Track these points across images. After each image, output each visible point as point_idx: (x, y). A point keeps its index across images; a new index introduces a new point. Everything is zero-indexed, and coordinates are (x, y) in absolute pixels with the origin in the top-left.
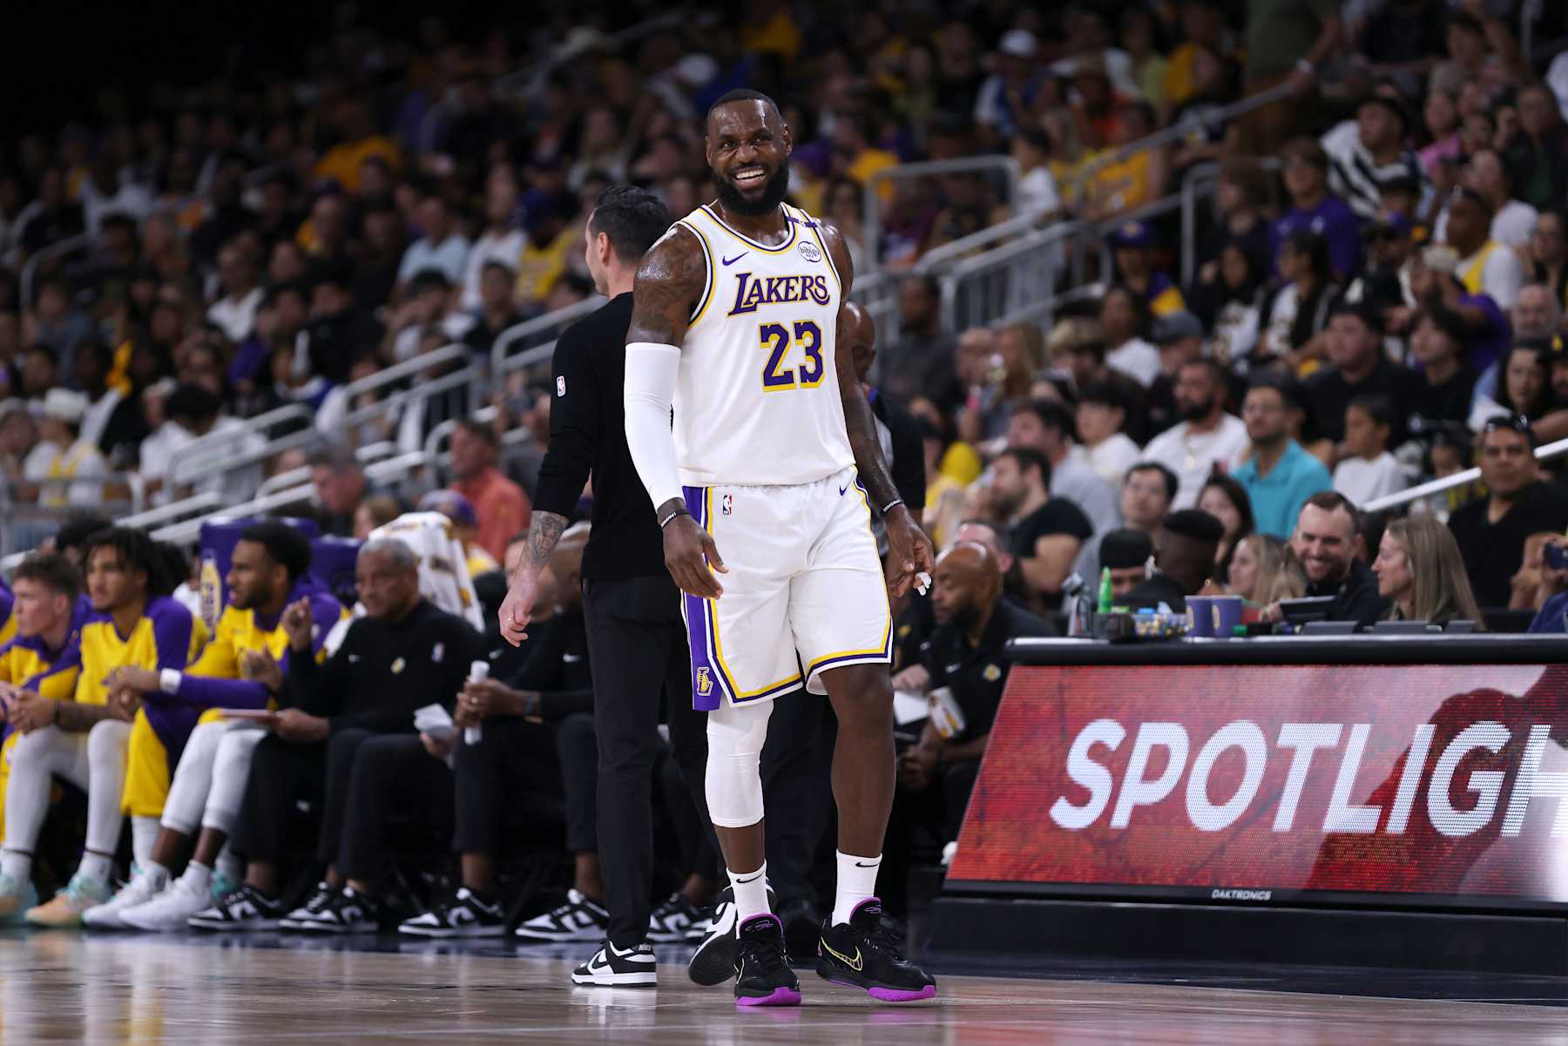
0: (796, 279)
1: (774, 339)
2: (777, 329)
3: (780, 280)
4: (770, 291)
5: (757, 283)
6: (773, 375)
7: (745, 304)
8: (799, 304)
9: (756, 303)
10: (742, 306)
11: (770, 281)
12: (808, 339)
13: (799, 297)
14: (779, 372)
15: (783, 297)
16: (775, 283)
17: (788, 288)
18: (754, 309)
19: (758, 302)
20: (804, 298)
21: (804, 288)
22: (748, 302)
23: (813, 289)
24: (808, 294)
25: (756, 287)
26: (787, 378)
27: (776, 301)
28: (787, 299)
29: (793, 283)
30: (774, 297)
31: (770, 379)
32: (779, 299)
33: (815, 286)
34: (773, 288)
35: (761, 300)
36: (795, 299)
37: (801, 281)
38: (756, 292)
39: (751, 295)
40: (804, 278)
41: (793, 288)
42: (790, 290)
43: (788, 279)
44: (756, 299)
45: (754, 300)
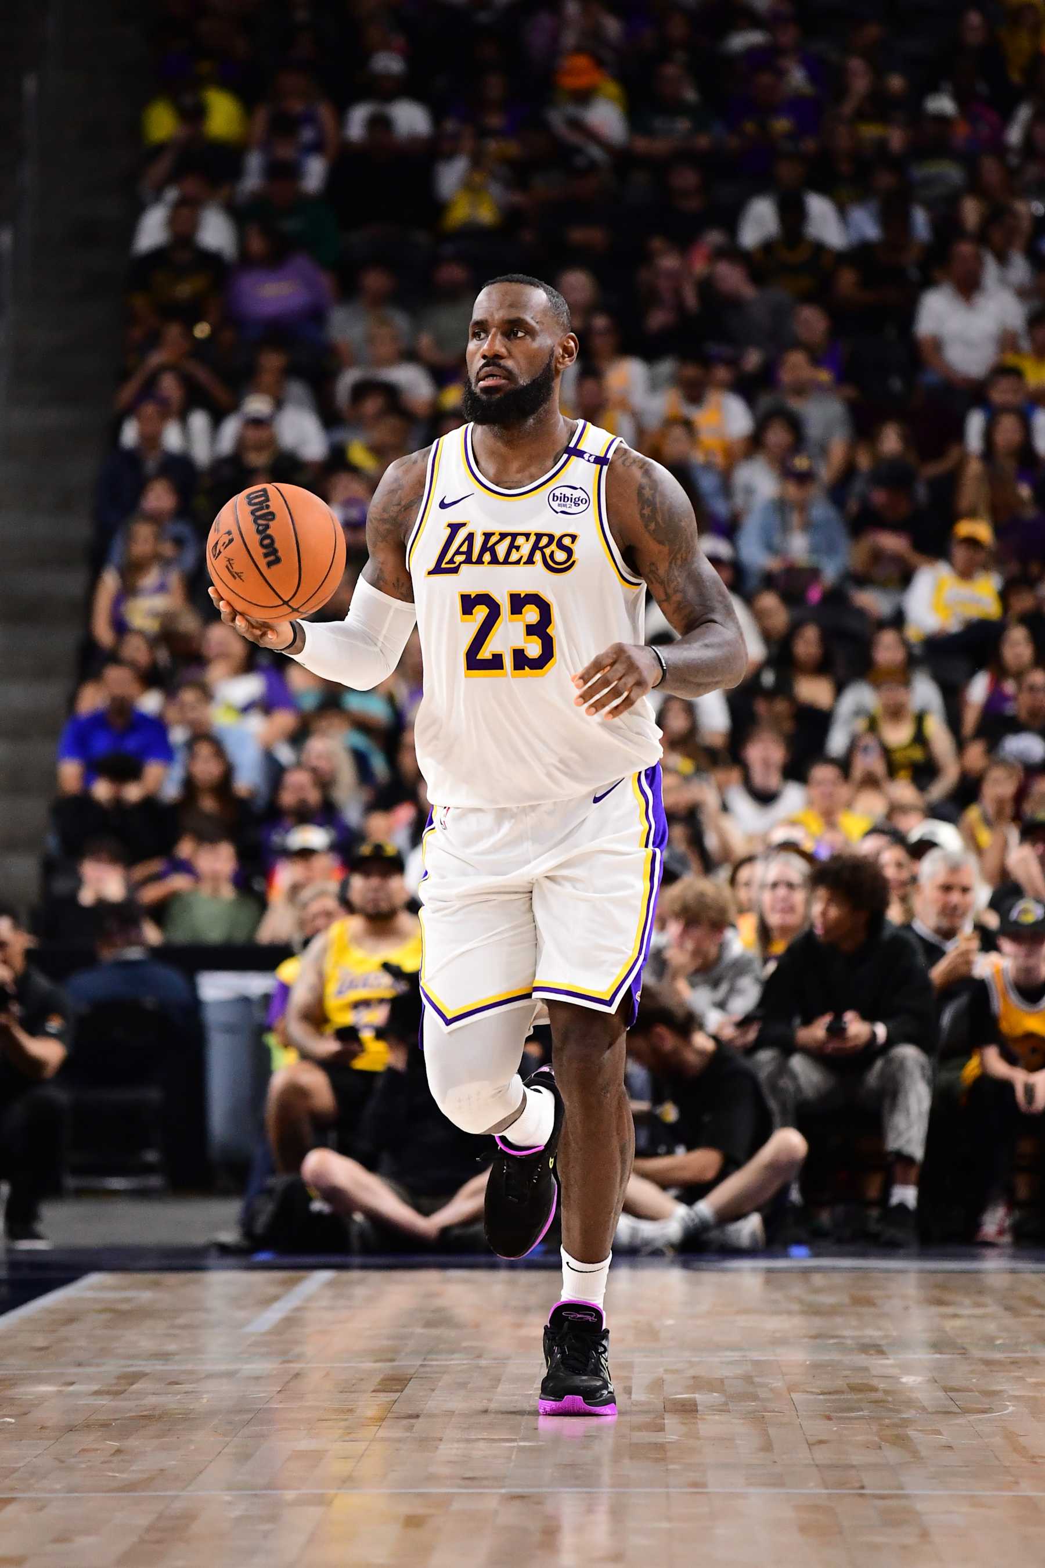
0: (527, 536)
1: (481, 612)
2: (485, 599)
3: (503, 536)
4: (484, 549)
5: (470, 537)
6: (479, 657)
7: (446, 563)
8: (521, 568)
9: (461, 563)
10: (443, 566)
11: (488, 536)
12: (532, 615)
13: (524, 559)
14: (485, 653)
15: (501, 558)
16: (493, 539)
17: (512, 546)
18: (455, 570)
19: (464, 562)
20: (530, 561)
21: (535, 547)
22: (451, 561)
23: (547, 551)
24: (538, 557)
25: (467, 542)
26: (496, 663)
27: (489, 563)
28: (506, 562)
29: (520, 541)
30: (487, 557)
31: (474, 662)
32: (494, 561)
33: (553, 547)
34: (489, 545)
35: (468, 561)
36: (518, 562)
37: (533, 538)
38: (464, 548)
39: (458, 552)
40: (539, 536)
41: (518, 548)
42: (514, 550)
43: (514, 536)
44: (462, 558)
45: (459, 558)
